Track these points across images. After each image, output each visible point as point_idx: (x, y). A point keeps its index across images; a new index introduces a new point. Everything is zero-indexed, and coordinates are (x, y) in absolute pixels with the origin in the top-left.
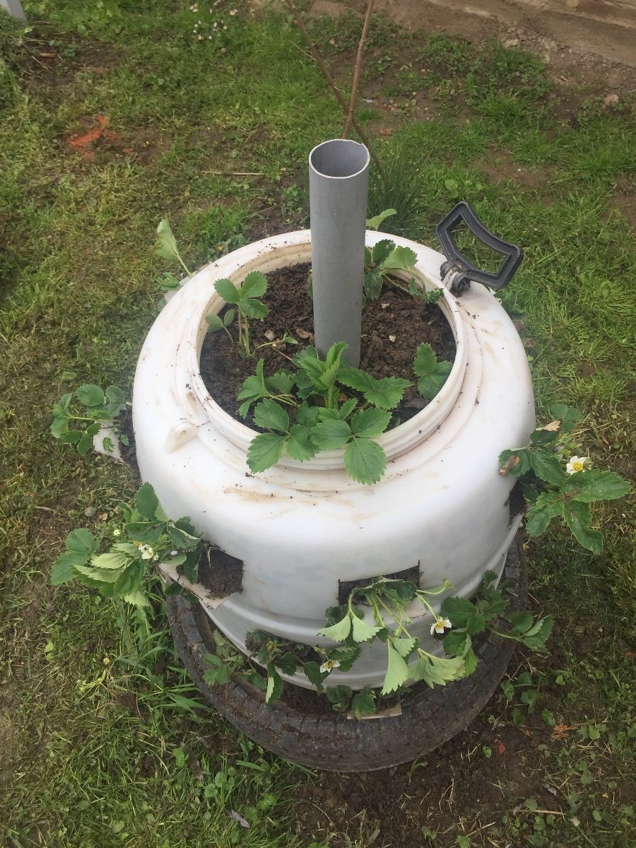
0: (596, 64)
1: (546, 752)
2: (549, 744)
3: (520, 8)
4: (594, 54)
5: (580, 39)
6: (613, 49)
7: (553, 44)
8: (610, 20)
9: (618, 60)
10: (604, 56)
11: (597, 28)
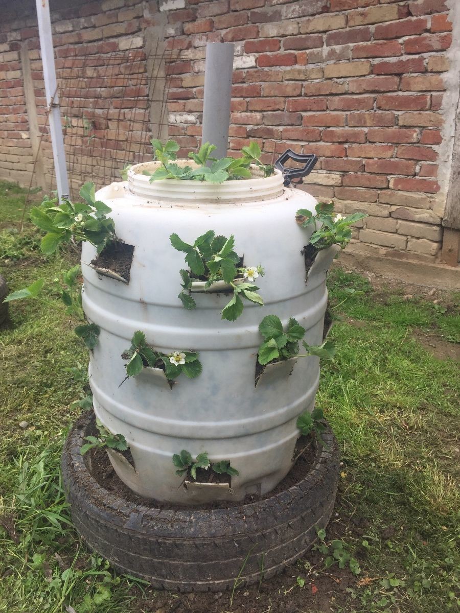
0: (399, 283)
1: (352, 594)
2: (356, 589)
3: (353, 256)
4: (397, 280)
5: (389, 271)
6: (408, 276)
7: (373, 274)
8: (404, 260)
9: (411, 282)
10: (403, 280)
11: (398, 265)
